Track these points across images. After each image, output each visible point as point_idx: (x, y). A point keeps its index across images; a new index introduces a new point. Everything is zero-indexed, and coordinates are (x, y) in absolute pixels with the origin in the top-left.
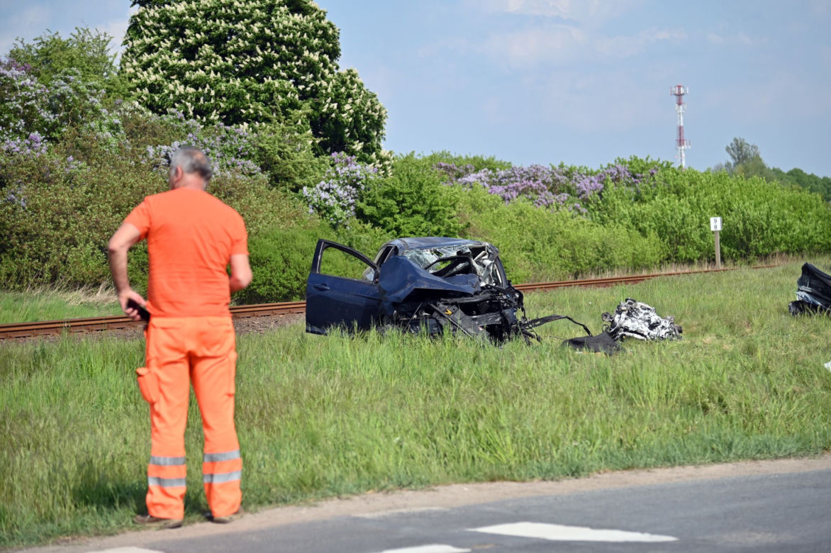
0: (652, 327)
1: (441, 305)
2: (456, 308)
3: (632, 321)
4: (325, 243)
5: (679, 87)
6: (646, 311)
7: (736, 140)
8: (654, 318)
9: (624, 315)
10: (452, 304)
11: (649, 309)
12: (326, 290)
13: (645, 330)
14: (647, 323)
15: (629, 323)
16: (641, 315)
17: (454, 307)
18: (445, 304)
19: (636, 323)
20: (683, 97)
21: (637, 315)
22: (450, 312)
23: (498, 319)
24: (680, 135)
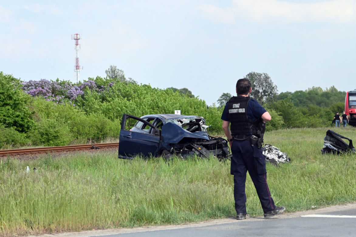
0: (279, 157)
1: (196, 145)
2: (202, 147)
3: (270, 155)
4: (127, 116)
5: (77, 34)
6: (276, 150)
7: (111, 67)
8: (281, 154)
9: (267, 152)
10: (200, 145)
11: (277, 149)
12: (130, 138)
13: (276, 159)
14: (277, 156)
15: (269, 156)
16: (274, 152)
17: (201, 146)
18: (198, 145)
19: (272, 155)
20: (79, 41)
21: (272, 152)
22: (200, 149)
23: (221, 152)
24: (77, 63)
